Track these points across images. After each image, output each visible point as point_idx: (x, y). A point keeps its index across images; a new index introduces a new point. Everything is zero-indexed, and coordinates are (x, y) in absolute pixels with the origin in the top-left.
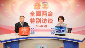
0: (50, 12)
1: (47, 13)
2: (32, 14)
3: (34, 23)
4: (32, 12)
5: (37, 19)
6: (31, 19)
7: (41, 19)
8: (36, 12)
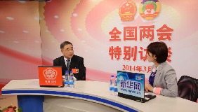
0: (165, 26)
1: (155, 30)
2: (114, 34)
3: (118, 59)
4: (115, 29)
5: (125, 48)
6: (111, 49)
7: (136, 47)
8: (125, 28)
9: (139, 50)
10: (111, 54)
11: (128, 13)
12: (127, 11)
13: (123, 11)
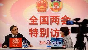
0: (65, 16)
1: (60, 18)
2: (33, 20)
3: (36, 37)
4: (34, 17)
5: (41, 29)
6: (31, 30)
7: (48, 29)
8: (41, 17)
9: (50, 30)
10: (31, 34)
11: (42, 7)
12: (42, 5)
13: (39, 5)
